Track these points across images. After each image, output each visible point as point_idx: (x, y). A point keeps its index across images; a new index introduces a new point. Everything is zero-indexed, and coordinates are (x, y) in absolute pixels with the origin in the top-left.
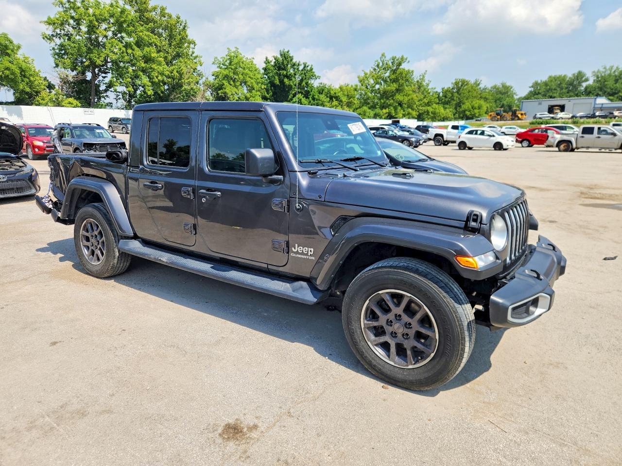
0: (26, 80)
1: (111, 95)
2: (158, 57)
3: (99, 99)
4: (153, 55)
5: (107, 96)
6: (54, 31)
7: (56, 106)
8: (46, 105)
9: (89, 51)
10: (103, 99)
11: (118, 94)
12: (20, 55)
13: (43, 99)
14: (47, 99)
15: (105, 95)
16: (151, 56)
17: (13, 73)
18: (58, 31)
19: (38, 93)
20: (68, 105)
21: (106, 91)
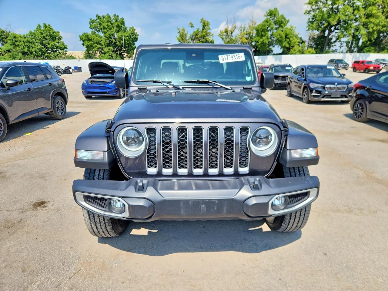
0: (288, 40)
1: (338, 44)
2: (377, 13)
3: (329, 48)
4: (373, 12)
5: (335, 45)
6: (311, 8)
7: (301, 54)
8: (296, 54)
9: (329, 16)
10: (332, 48)
11: (342, 43)
12: (288, 26)
13: (295, 51)
14: (297, 51)
15: (334, 44)
16: (372, 13)
17: (281, 37)
18: (314, 7)
19: (293, 47)
20: (308, 53)
21: (335, 42)
